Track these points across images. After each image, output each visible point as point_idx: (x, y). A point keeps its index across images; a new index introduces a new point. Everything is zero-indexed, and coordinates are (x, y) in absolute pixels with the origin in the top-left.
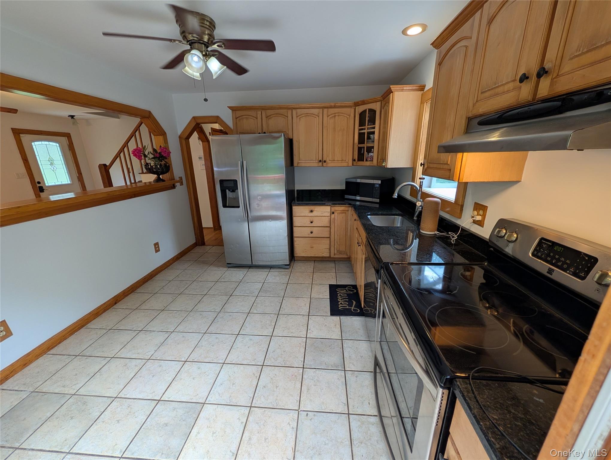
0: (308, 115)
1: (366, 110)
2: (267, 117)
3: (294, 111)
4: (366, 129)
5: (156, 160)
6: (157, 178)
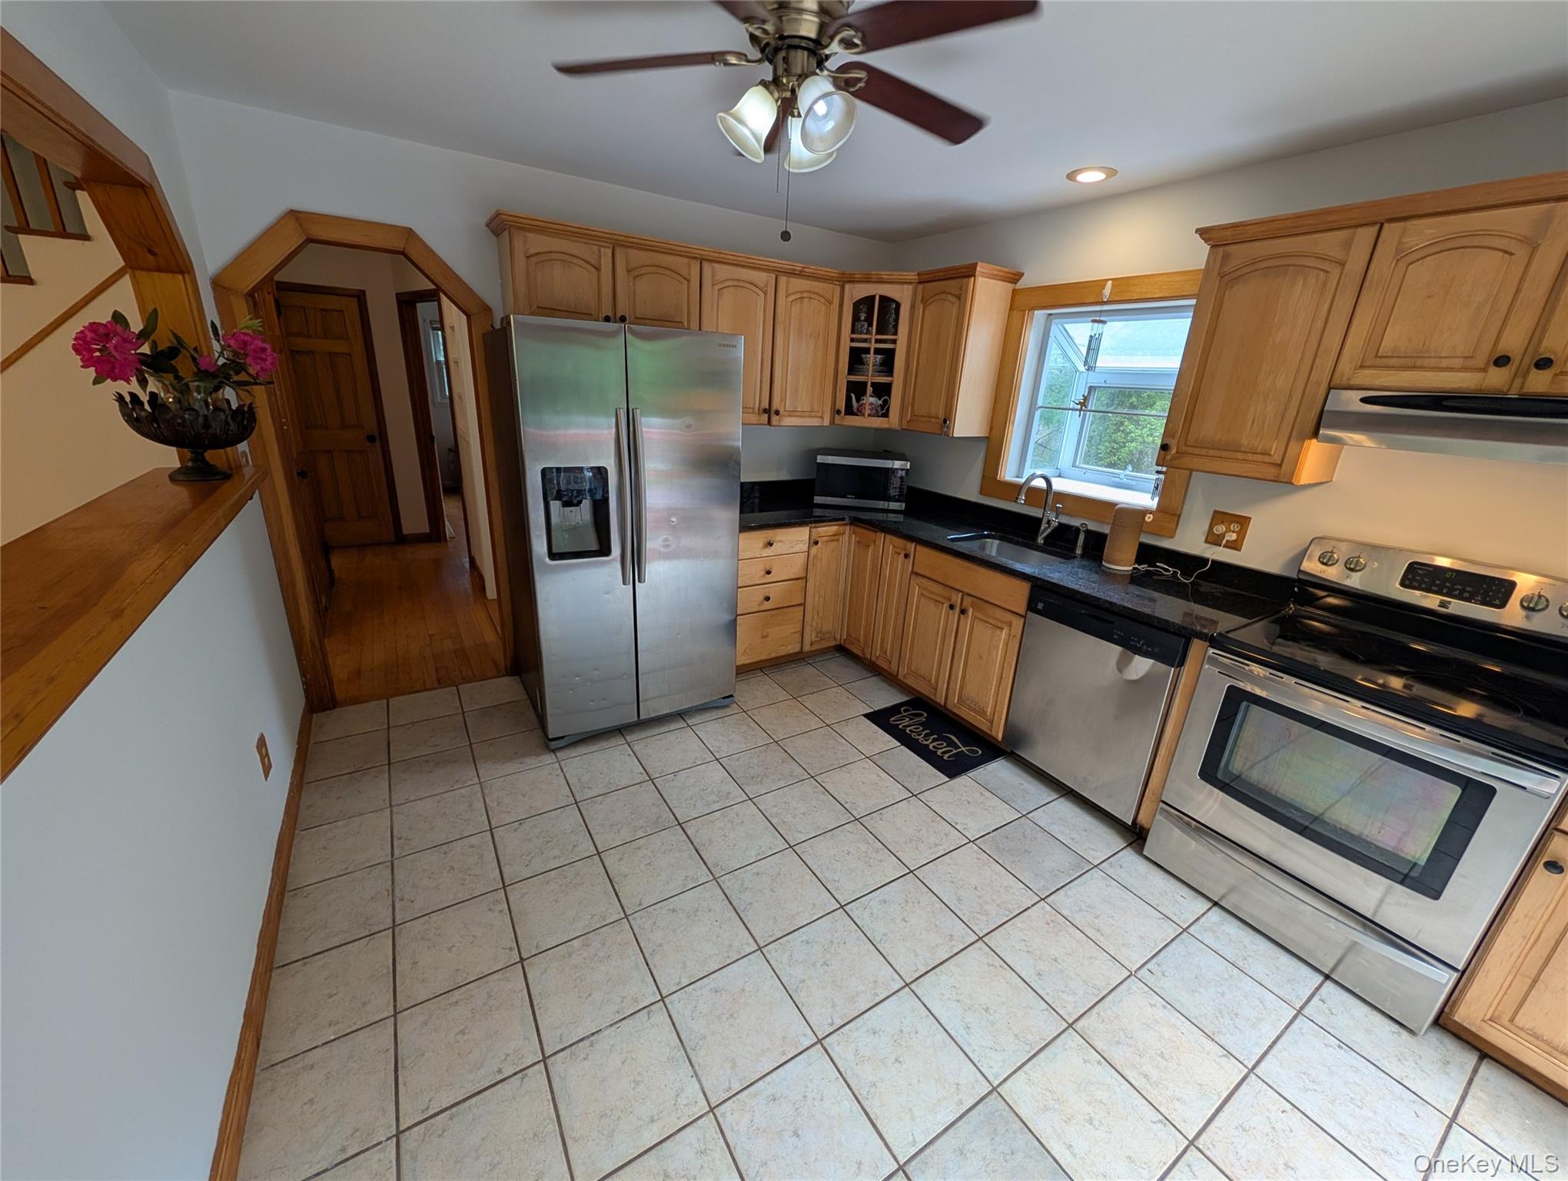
0: (742, 284)
1: (874, 296)
2: (629, 271)
3: (706, 266)
4: (873, 341)
5: (202, 384)
6: (191, 460)
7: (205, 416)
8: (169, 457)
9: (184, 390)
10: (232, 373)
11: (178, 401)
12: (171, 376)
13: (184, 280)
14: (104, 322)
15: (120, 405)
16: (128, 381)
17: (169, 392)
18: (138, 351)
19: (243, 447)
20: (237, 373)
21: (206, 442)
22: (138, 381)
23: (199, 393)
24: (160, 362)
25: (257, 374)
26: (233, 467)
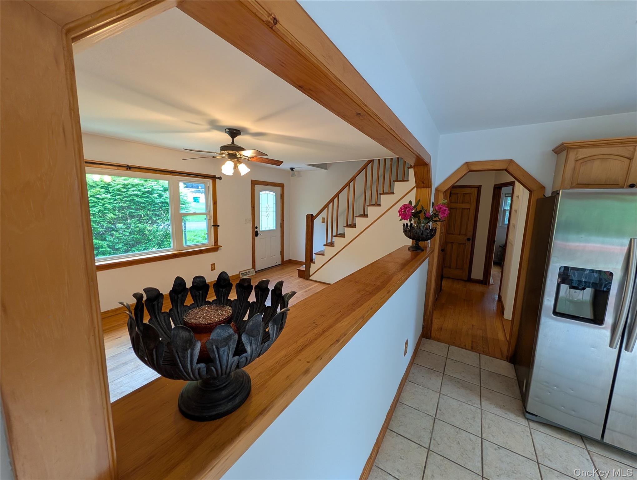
5: (424, 221)
6: (415, 244)
7: (423, 231)
8: (409, 242)
9: (419, 223)
10: (433, 217)
11: (417, 226)
12: (417, 219)
13: (429, 190)
14: (407, 204)
15: (403, 227)
16: (407, 220)
17: (415, 223)
18: (412, 212)
19: (429, 241)
20: (435, 217)
21: (421, 239)
22: (410, 220)
23: (423, 224)
24: (416, 215)
25: (441, 218)
26: (425, 247)
